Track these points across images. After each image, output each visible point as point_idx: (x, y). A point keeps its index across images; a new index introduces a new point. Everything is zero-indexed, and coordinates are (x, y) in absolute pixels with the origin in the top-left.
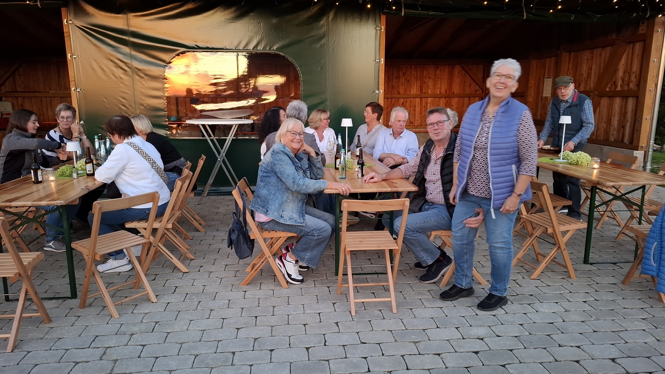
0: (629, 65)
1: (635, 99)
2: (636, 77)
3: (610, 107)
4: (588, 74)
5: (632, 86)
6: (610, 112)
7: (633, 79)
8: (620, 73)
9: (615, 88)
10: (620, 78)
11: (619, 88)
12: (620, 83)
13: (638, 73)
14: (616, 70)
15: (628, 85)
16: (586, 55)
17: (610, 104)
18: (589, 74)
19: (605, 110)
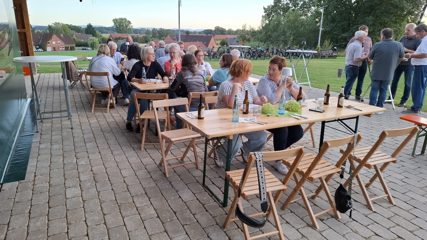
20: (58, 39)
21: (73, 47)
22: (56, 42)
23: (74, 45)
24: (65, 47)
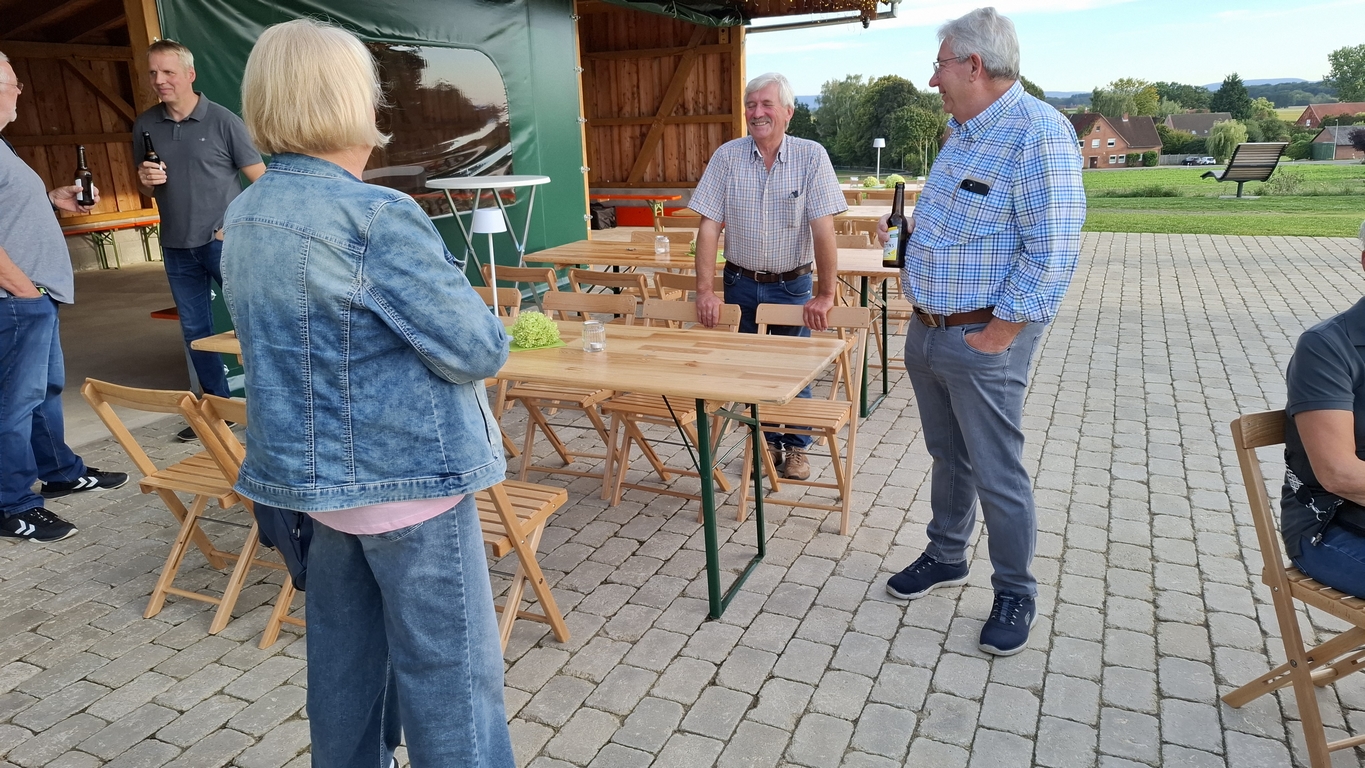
0: (702, 83)
1: (719, 127)
2: (715, 98)
3: (681, 138)
4: (633, 94)
5: (710, 108)
6: (682, 145)
7: (711, 99)
8: (690, 94)
9: (685, 113)
10: (691, 100)
11: (691, 113)
12: (691, 107)
13: (718, 92)
14: (684, 89)
15: (705, 108)
16: (626, 67)
17: (679, 134)
18: (636, 95)
19: (675, 142)
20: (1108, 131)
21: (1153, 156)
22: (1103, 141)
23: (1157, 150)
24: (1128, 157)
